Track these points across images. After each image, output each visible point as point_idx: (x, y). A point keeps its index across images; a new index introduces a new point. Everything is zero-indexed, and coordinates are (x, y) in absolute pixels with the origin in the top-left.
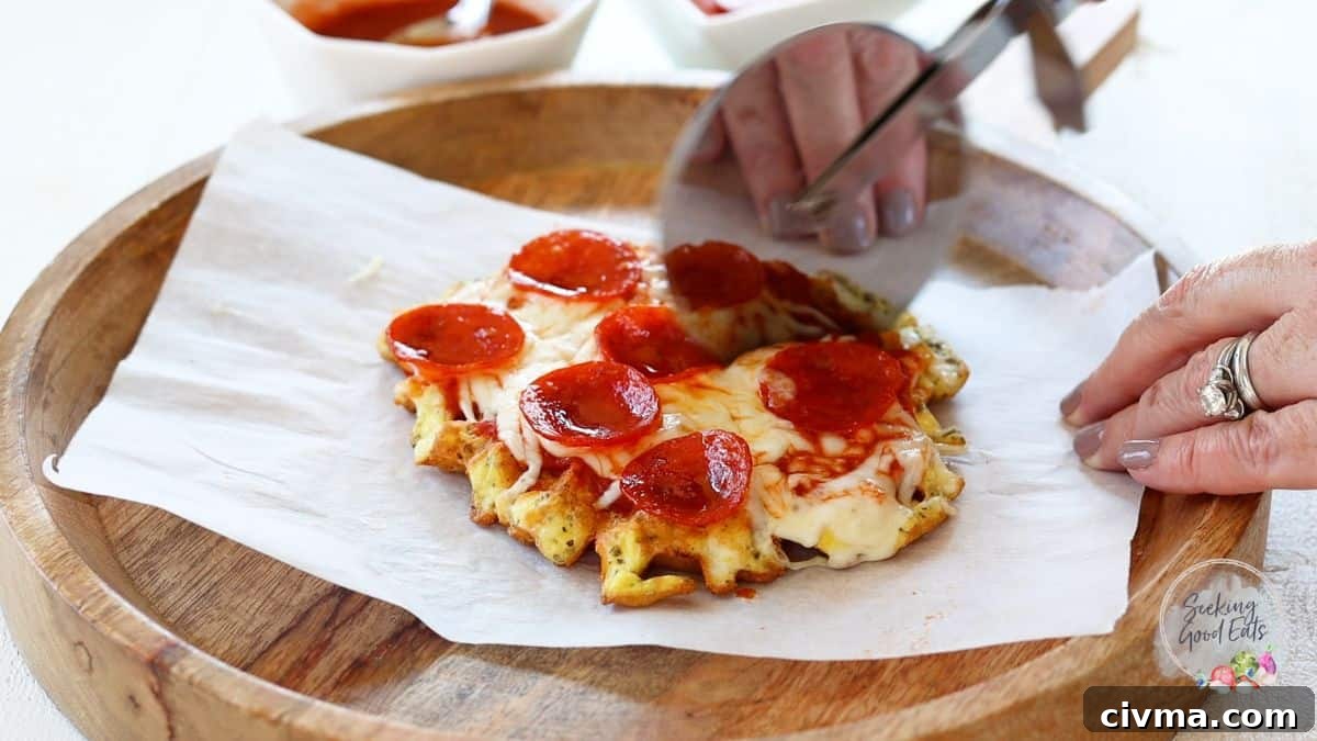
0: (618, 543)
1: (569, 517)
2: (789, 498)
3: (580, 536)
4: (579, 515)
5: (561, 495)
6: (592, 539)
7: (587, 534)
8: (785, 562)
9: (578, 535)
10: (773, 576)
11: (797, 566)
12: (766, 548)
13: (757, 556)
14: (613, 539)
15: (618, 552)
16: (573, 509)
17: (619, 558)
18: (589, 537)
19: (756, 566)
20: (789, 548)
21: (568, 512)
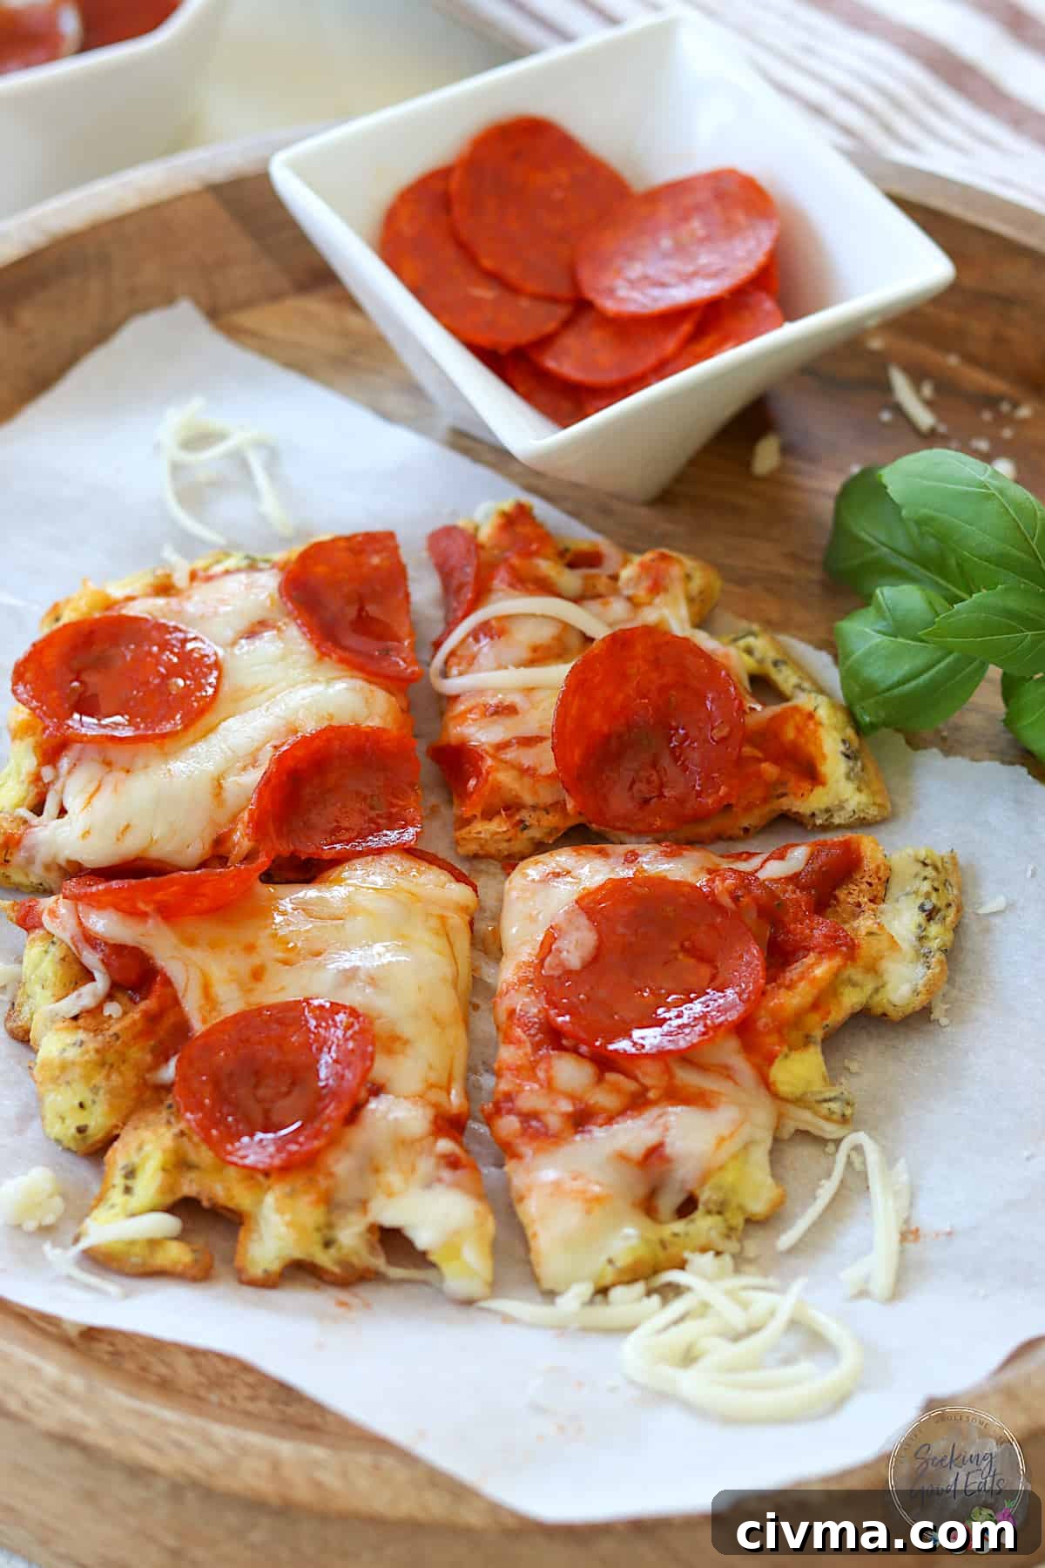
0: (136, 1159)
1: (95, 1090)
2: (426, 1165)
3: (100, 1120)
4: (112, 1092)
5: (97, 1051)
6: (116, 1132)
7: (114, 1121)
8: (379, 1263)
9: (98, 1120)
10: (352, 1278)
11: (396, 1272)
12: (351, 1235)
13: (328, 1244)
14: (132, 1152)
15: (131, 1174)
16: (108, 1077)
17: (129, 1183)
18: (116, 1127)
19: (324, 1259)
20: (392, 1241)
21: (99, 1079)
